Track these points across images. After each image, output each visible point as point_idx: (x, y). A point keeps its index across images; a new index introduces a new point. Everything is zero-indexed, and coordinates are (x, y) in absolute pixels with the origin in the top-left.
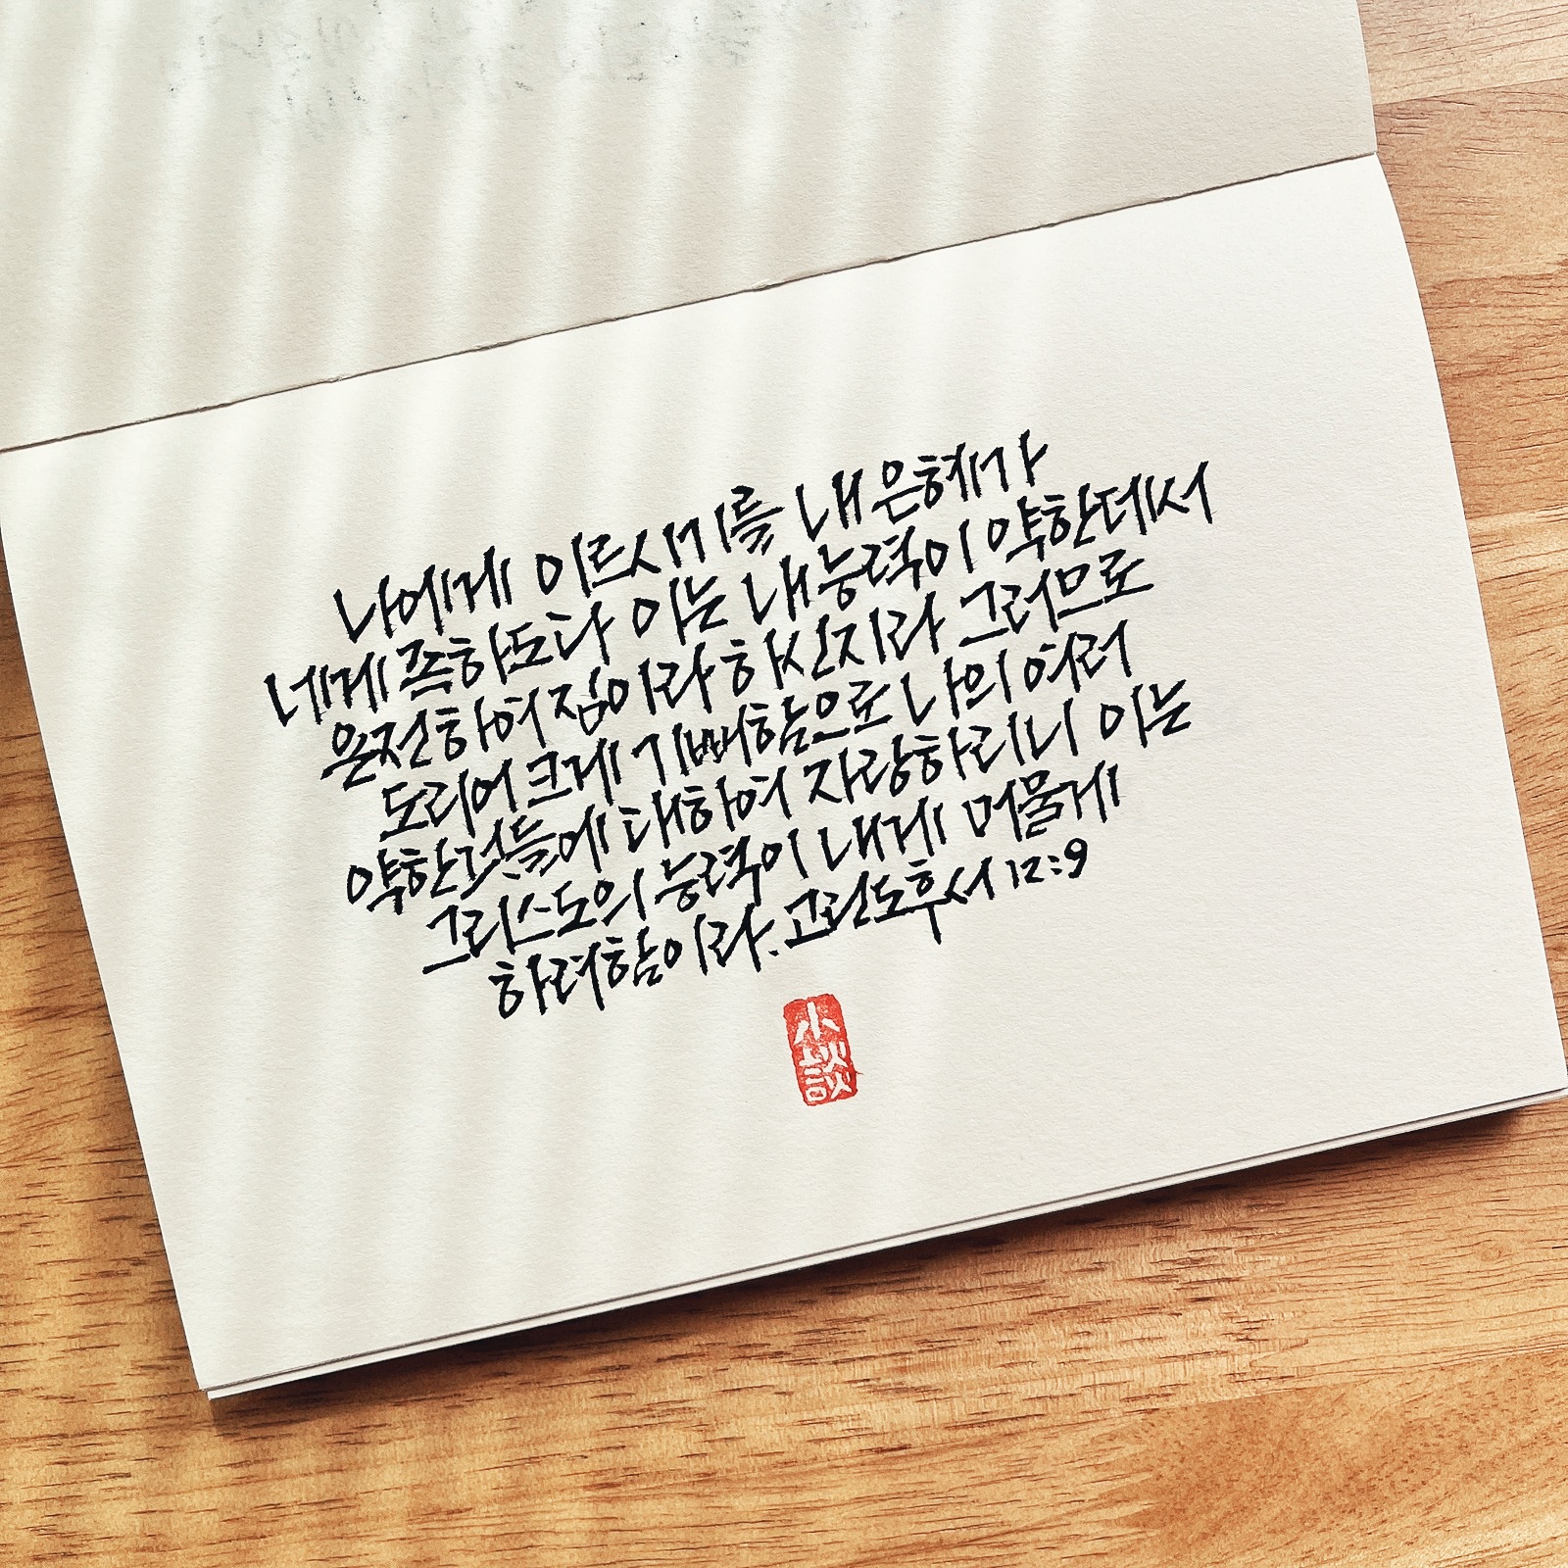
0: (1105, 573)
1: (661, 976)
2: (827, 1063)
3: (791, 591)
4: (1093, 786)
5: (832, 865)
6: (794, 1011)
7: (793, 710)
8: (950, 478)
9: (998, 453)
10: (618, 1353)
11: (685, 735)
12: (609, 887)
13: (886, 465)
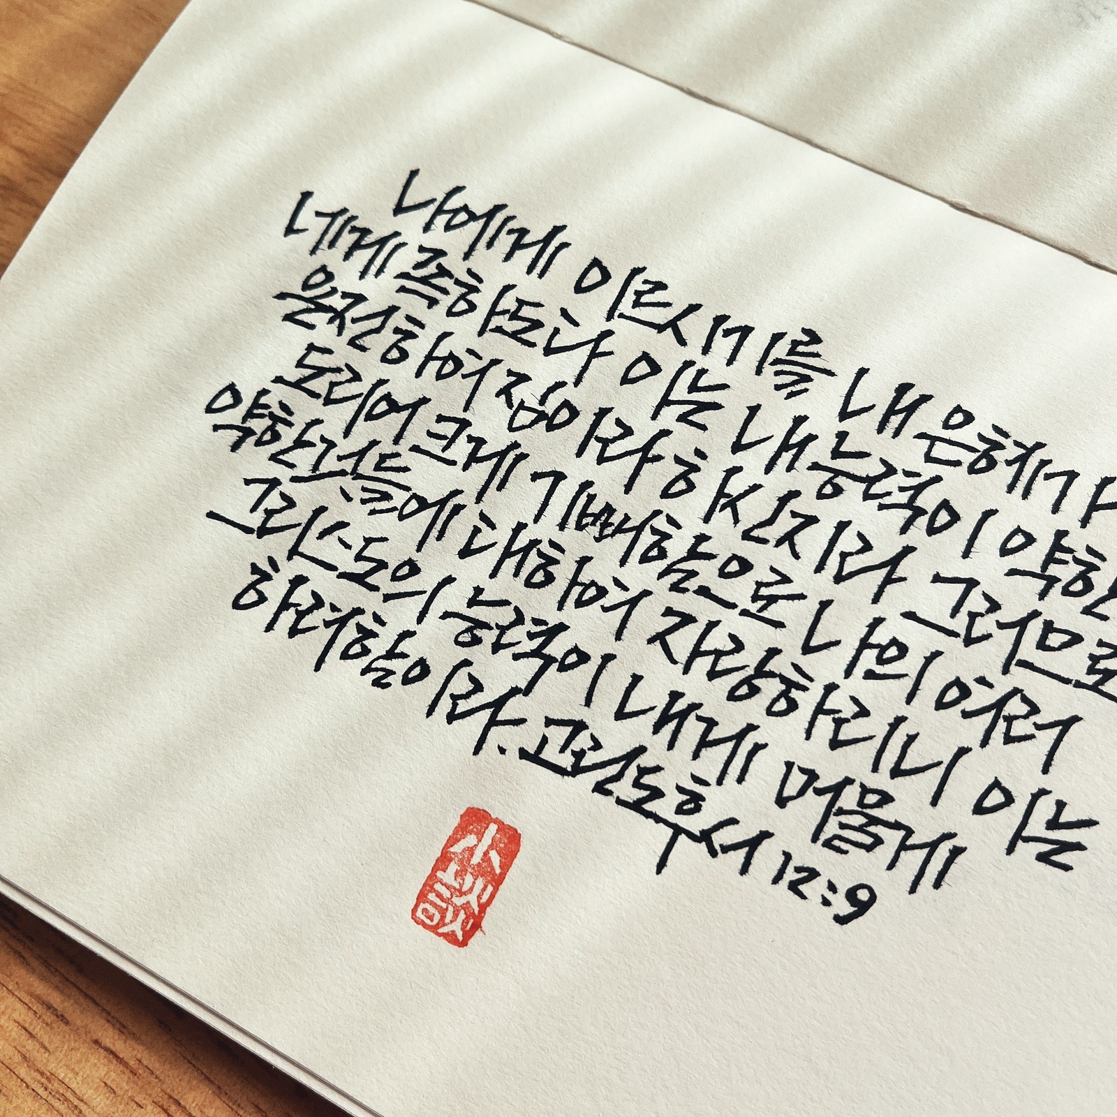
0: (1095, 659)
1: (389, 685)
2: (462, 894)
3: (785, 446)
4: (926, 851)
5: (621, 715)
6: (475, 819)
7: (701, 549)
8: (1009, 463)
9: (1072, 476)
10: (72, 1001)
11: (589, 495)
12: (414, 570)
13: (958, 409)
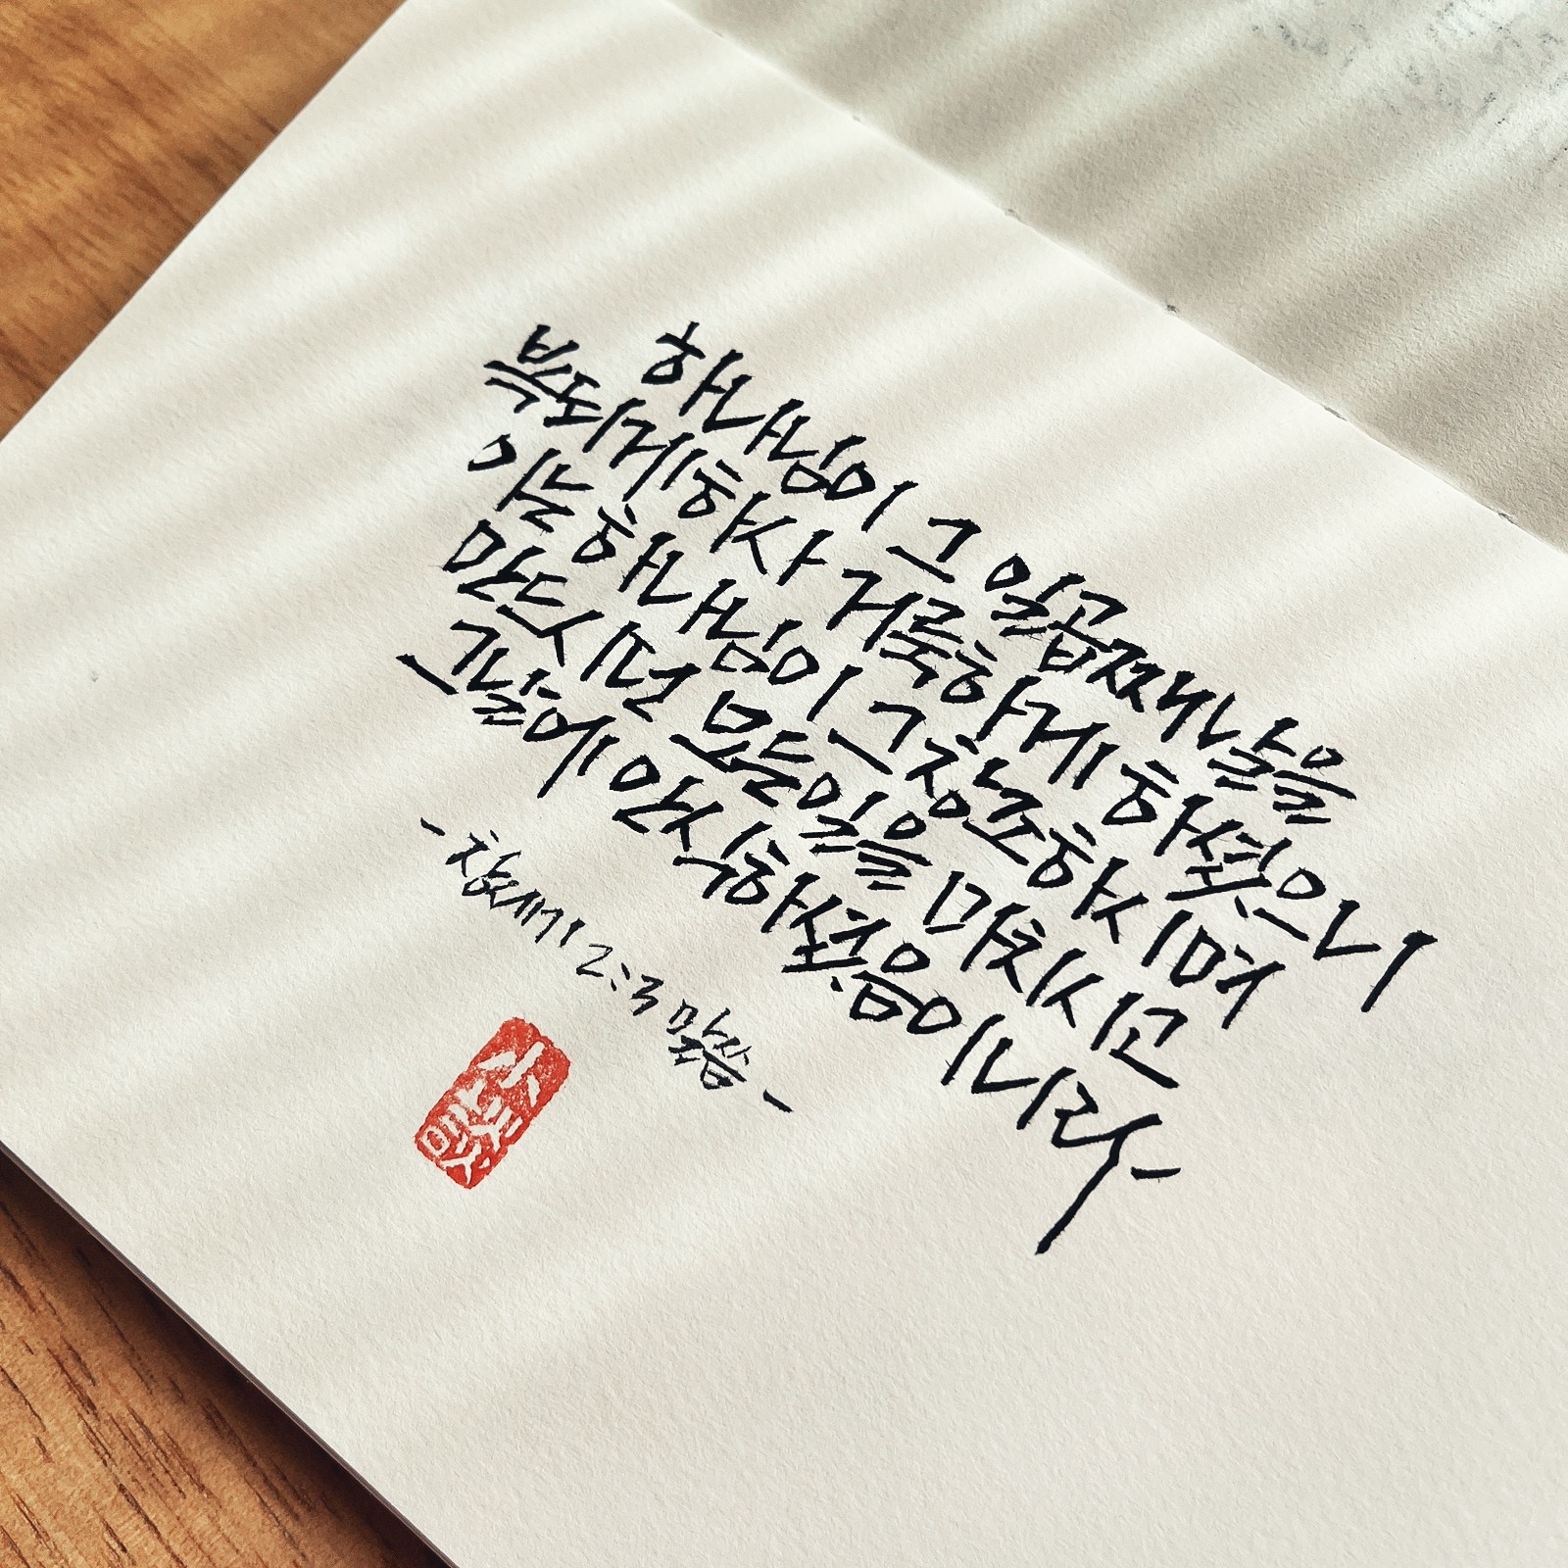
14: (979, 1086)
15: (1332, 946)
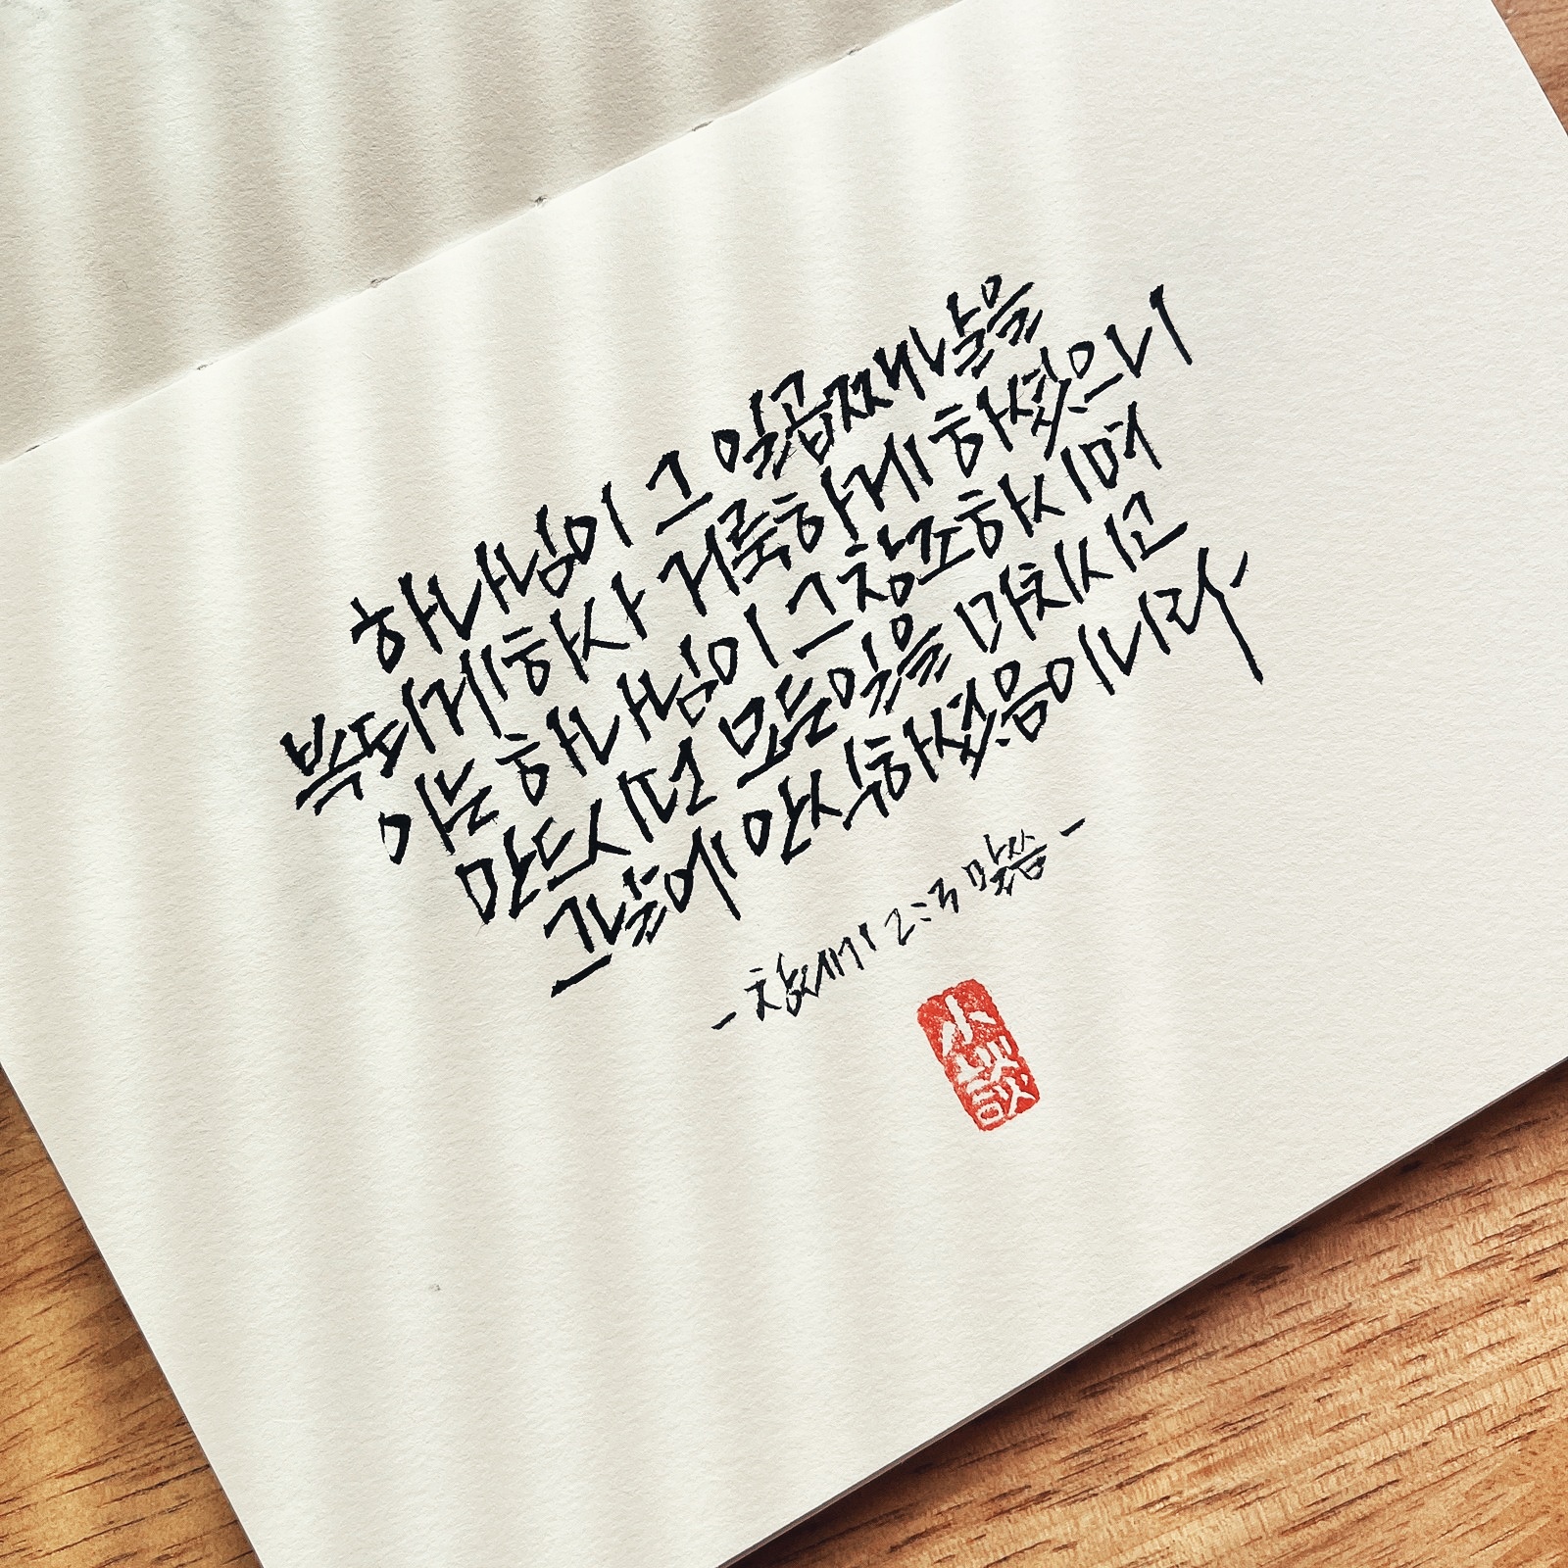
14: (1126, 668)
15: (1135, 360)
